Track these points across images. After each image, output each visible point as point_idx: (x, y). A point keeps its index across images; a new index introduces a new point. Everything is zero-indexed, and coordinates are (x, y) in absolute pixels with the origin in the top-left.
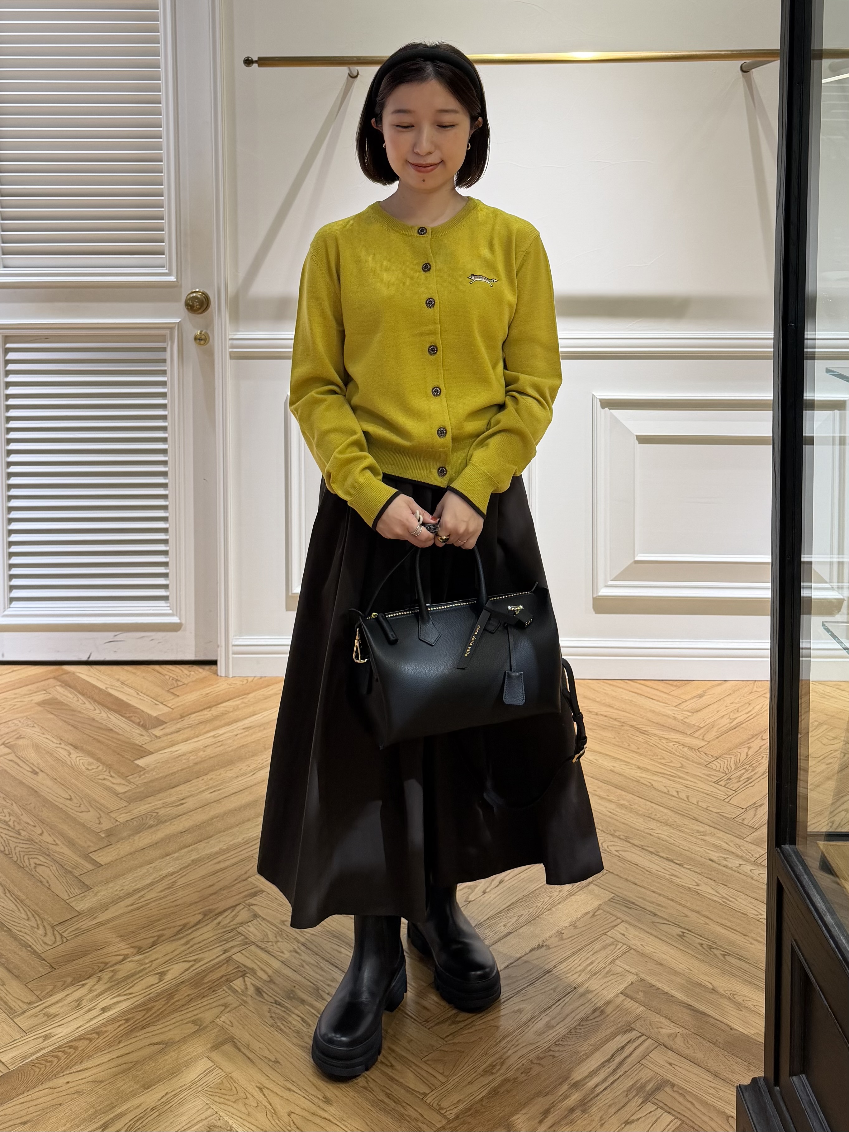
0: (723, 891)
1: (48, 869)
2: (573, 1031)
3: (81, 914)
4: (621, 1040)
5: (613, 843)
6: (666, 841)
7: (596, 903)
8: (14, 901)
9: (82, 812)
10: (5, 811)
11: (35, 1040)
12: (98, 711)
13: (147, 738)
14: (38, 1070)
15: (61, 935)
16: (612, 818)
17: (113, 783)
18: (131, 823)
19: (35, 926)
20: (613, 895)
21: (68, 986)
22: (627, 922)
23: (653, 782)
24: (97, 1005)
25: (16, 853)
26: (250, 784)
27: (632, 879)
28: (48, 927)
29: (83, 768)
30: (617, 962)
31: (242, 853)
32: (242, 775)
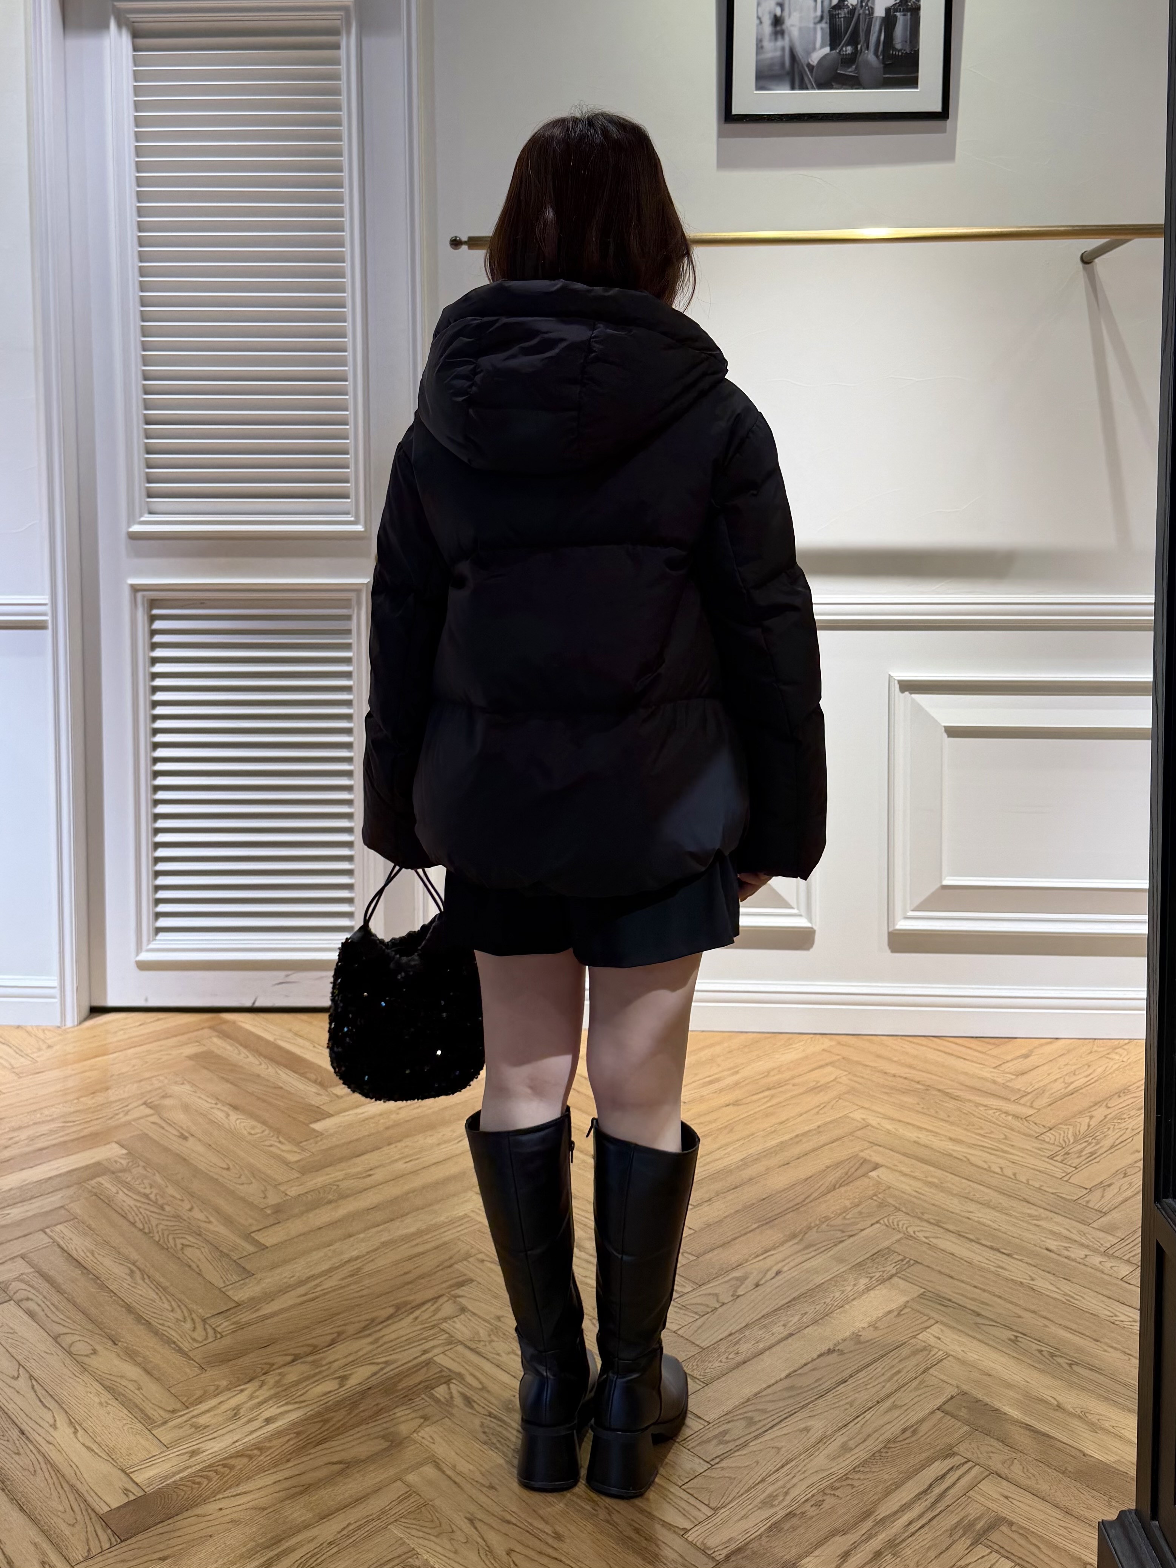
0: (1066, 1287)
1: (197, 1251)
2: (877, 1454)
3: (239, 1305)
4: (938, 1468)
5: (922, 1228)
6: (989, 1226)
7: (902, 1300)
8: (154, 1287)
9: (243, 1184)
10: (145, 1181)
11: (177, 1458)
12: (263, 1066)
13: (326, 1099)
14: (183, 1493)
15: (214, 1329)
16: (919, 1199)
17: (283, 1151)
18: (304, 1198)
19: (182, 1319)
20: (923, 1290)
21: (222, 1392)
22: (942, 1323)
23: (968, 1156)
24: (258, 1415)
25: (158, 1232)
26: (458, 1152)
27: (947, 1272)
28: (197, 1320)
29: (245, 1132)
30: (932, 1371)
31: (446, 1234)
32: (445, 1142)
